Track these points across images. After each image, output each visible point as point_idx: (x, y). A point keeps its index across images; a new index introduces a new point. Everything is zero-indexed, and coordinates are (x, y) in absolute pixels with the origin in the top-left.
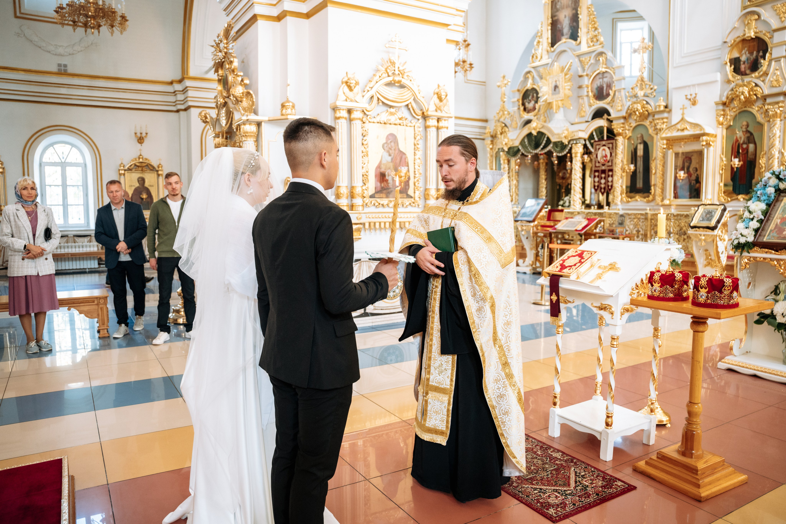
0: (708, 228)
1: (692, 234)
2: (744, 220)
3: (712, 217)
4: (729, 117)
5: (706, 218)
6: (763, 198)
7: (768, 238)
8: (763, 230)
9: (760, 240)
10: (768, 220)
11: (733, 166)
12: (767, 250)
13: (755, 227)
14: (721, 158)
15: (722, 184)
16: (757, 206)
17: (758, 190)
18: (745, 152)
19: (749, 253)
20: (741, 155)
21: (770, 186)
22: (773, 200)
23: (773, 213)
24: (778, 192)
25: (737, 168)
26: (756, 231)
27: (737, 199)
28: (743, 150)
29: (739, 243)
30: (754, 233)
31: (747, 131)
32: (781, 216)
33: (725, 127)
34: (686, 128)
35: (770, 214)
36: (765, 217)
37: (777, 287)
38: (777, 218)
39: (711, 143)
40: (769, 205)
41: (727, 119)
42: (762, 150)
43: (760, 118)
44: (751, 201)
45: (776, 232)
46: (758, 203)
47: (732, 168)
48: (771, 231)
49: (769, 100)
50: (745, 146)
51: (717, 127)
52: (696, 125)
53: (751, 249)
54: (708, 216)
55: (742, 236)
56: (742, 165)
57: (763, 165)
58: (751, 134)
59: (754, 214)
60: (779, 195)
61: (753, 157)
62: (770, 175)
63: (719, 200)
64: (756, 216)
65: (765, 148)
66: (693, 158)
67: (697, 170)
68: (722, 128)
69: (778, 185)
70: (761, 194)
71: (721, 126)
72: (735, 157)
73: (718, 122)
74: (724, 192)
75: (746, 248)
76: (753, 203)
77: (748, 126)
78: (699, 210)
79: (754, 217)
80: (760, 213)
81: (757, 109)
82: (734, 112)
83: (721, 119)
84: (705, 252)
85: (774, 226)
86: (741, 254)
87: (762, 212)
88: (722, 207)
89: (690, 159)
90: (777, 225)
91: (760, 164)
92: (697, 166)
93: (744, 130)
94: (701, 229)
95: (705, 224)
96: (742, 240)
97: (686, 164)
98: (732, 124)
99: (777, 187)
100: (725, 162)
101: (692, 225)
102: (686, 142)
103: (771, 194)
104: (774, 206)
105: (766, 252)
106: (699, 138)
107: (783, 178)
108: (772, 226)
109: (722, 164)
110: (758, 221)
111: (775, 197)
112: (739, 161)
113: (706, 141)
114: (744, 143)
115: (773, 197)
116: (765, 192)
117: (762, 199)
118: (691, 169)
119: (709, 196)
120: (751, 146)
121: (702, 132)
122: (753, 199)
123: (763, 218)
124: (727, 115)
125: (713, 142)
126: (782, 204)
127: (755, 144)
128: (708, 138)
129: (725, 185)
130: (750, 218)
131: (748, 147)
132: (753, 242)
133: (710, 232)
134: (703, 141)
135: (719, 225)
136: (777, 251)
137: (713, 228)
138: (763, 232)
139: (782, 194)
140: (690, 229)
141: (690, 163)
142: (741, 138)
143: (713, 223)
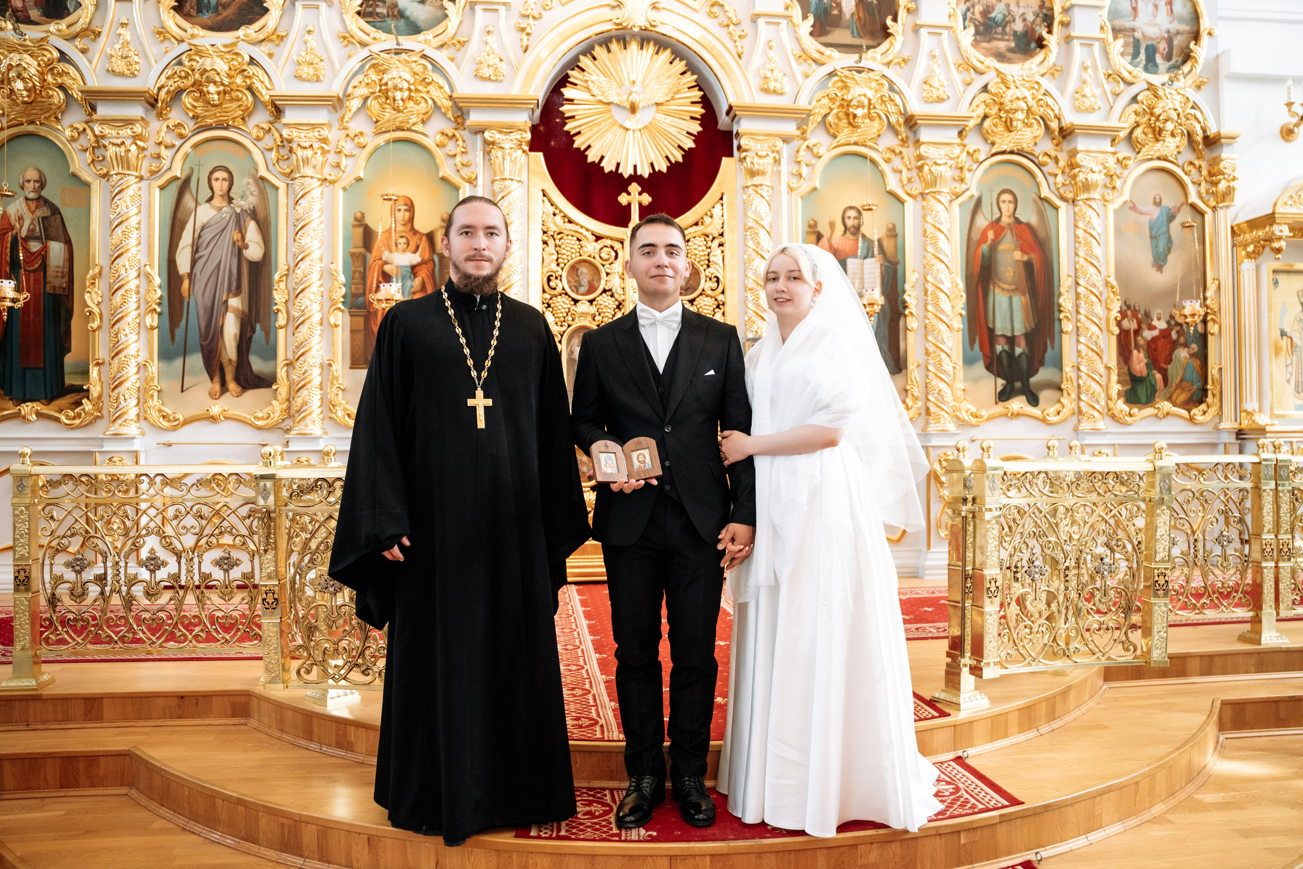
18: (36, 265)
20: (21, 273)
25: (10, 309)
27: (17, 416)
28: (31, 257)
31: (42, 201)
42: (88, 263)
49: (103, 111)
50: (35, 246)
56: (27, 308)
57: (96, 310)
58: (55, 210)
61: (64, 283)
65: (100, 258)
77: (42, 183)
81: (68, 133)
91: (84, 304)
93: (32, 195)
112: (18, 289)
114: (31, 237)
127: (68, 242)
131: (45, 249)
142: (21, 219)
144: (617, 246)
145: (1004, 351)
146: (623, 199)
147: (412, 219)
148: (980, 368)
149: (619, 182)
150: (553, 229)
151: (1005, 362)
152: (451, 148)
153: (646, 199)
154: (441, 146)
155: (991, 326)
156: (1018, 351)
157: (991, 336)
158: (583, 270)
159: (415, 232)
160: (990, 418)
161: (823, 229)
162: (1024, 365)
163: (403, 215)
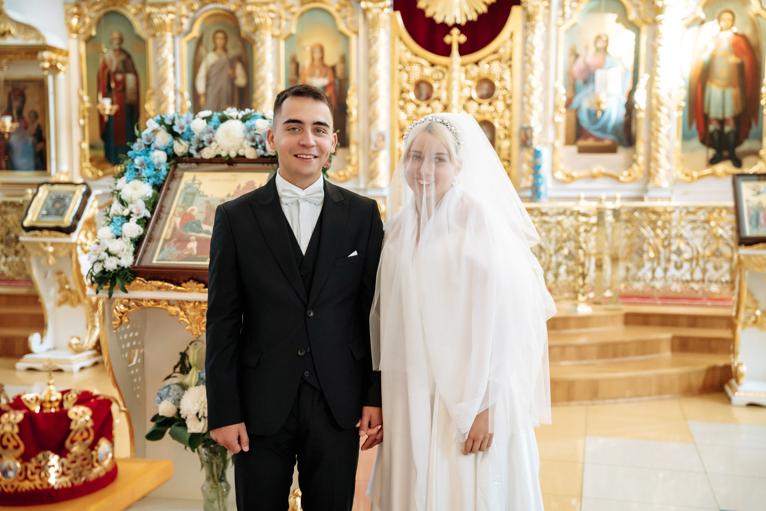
0: (59, 229)
1: (27, 242)
2: (112, 221)
3: (65, 207)
4: (87, 20)
5: (53, 211)
6: (146, 173)
7: (161, 256)
8: (149, 240)
9: (145, 263)
10: (158, 218)
11: (102, 112)
12: (160, 283)
13: (135, 235)
14: (81, 98)
15: (85, 145)
16: (135, 189)
17: (136, 155)
18: (120, 88)
19: (126, 291)
20: (113, 93)
21: (157, 148)
22: (166, 177)
23: (167, 204)
24: (173, 161)
26: (137, 242)
28: (117, 83)
29: (104, 271)
30: (132, 249)
31: (122, 51)
32: (181, 210)
33: (83, 37)
34: (9, 32)
35: (162, 206)
36: (152, 213)
37: (184, 356)
38: (174, 214)
39: (59, 66)
40: (158, 187)
41: (84, 23)
42: (147, 87)
43: (139, 27)
44: (124, 179)
45: (175, 242)
46: (137, 182)
47: (101, 117)
48: (165, 241)
50: (119, 77)
51: (70, 37)
52: (27, 28)
53: (129, 282)
54: (58, 205)
55: (110, 254)
56: (117, 113)
58: (129, 56)
59: (131, 206)
60: (176, 167)
61: (135, 98)
62: (156, 126)
63: (82, 174)
64: (134, 211)
65: (153, 83)
66: (27, 92)
67: (35, 115)
68: (78, 38)
69: (172, 147)
70: (142, 165)
71: (75, 36)
72: (105, 96)
73: (69, 26)
74: (91, 160)
75: (118, 282)
76: (128, 182)
77: (121, 40)
78: (40, 194)
79: (131, 213)
80: (141, 205)
82: (98, 11)
83: (75, 21)
84: (57, 277)
85: (170, 231)
86: (110, 295)
87: (146, 202)
88: (84, 189)
89: (22, 96)
90: (175, 228)
91: (145, 111)
92: (37, 108)
93: (116, 47)
94: (46, 232)
95: (52, 221)
96: (111, 265)
97: (16, 104)
98: (94, 33)
99: (170, 151)
100: (88, 105)
101: (26, 223)
102: (10, 60)
103: (159, 164)
104: (168, 189)
105: (159, 288)
106: (36, 53)
107: (180, 132)
108: (166, 232)
109: (82, 107)
110: (139, 222)
111: (168, 170)
113: (50, 61)
114: (117, 71)
115: (164, 172)
116: (149, 159)
117: (144, 174)
118: (26, 114)
119: (65, 167)
120: (130, 78)
121: (40, 42)
122: (127, 174)
123: (148, 215)
124: (85, 16)
125: (63, 64)
126: (182, 186)
127: (136, 73)
128: (54, 56)
129: (92, 147)
130: (123, 216)
131: (124, 79)
132: (133, 266)
133: (62, 239)
134: (43, 60)
135: (80, 224)
136: (179, 284)
137: (69, 230)
138: (150, 244)
139: (180, 165)
140: (24, 232)
141: (23, 102)
142: (111, 61)
143: (67, 220)
144: (444, 70)
145: (716, 130)
146: (447, 39)
147: (322, 58)
148: (696, 143)
149: (445, 29)
150: (405, 60)
151: (716, 136)
152: (344, 12)
153: (463, 39)
154: (339, 11)
155: (706, 111)
156: (728, 129)
157: (706, 119)
158: (424, 87)
159: (324, 65)
160: (700, 177)
161: (580, 51)
162: (732, 139)
163: (317, 55)
